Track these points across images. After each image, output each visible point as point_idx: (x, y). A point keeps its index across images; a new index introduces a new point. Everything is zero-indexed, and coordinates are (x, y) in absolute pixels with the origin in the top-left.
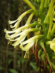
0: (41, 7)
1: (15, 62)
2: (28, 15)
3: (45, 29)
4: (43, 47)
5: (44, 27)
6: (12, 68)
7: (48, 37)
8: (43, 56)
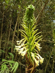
0: (30, 39)
1: (12, 48)
2: (23, 41)
3: (30, 47)
4: (29, 54)
5: (30, 46)
6: (10, 52)
7: (31, 50)
8: (29, 57)
